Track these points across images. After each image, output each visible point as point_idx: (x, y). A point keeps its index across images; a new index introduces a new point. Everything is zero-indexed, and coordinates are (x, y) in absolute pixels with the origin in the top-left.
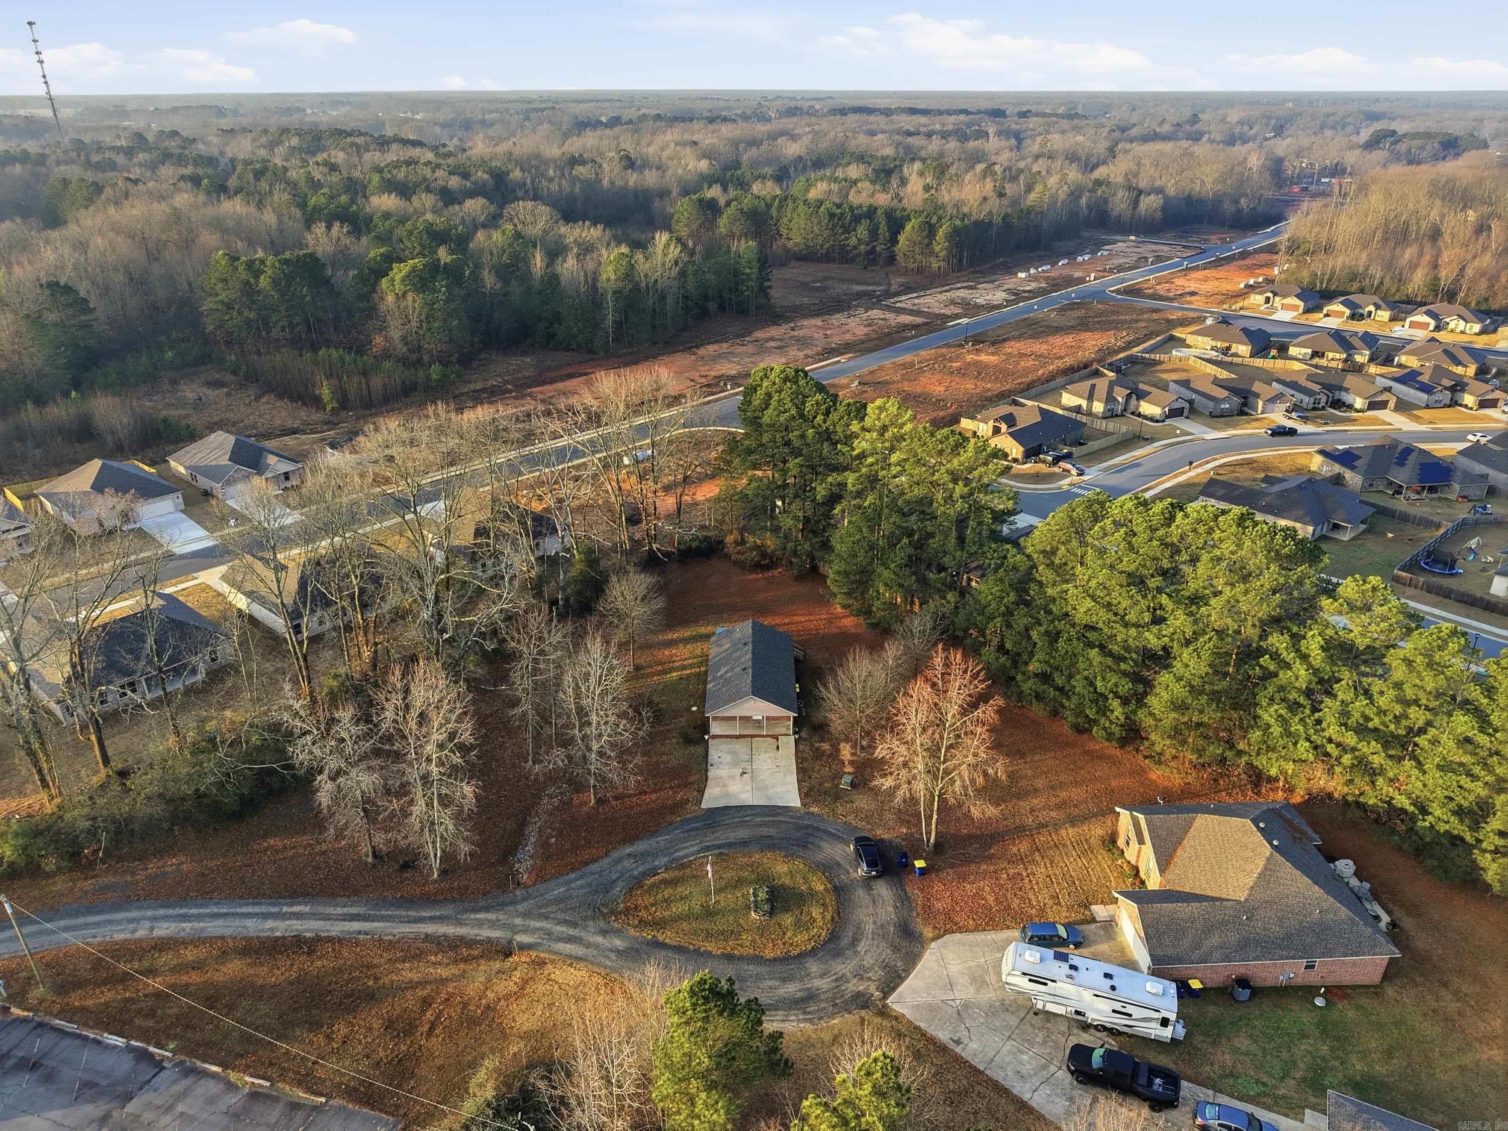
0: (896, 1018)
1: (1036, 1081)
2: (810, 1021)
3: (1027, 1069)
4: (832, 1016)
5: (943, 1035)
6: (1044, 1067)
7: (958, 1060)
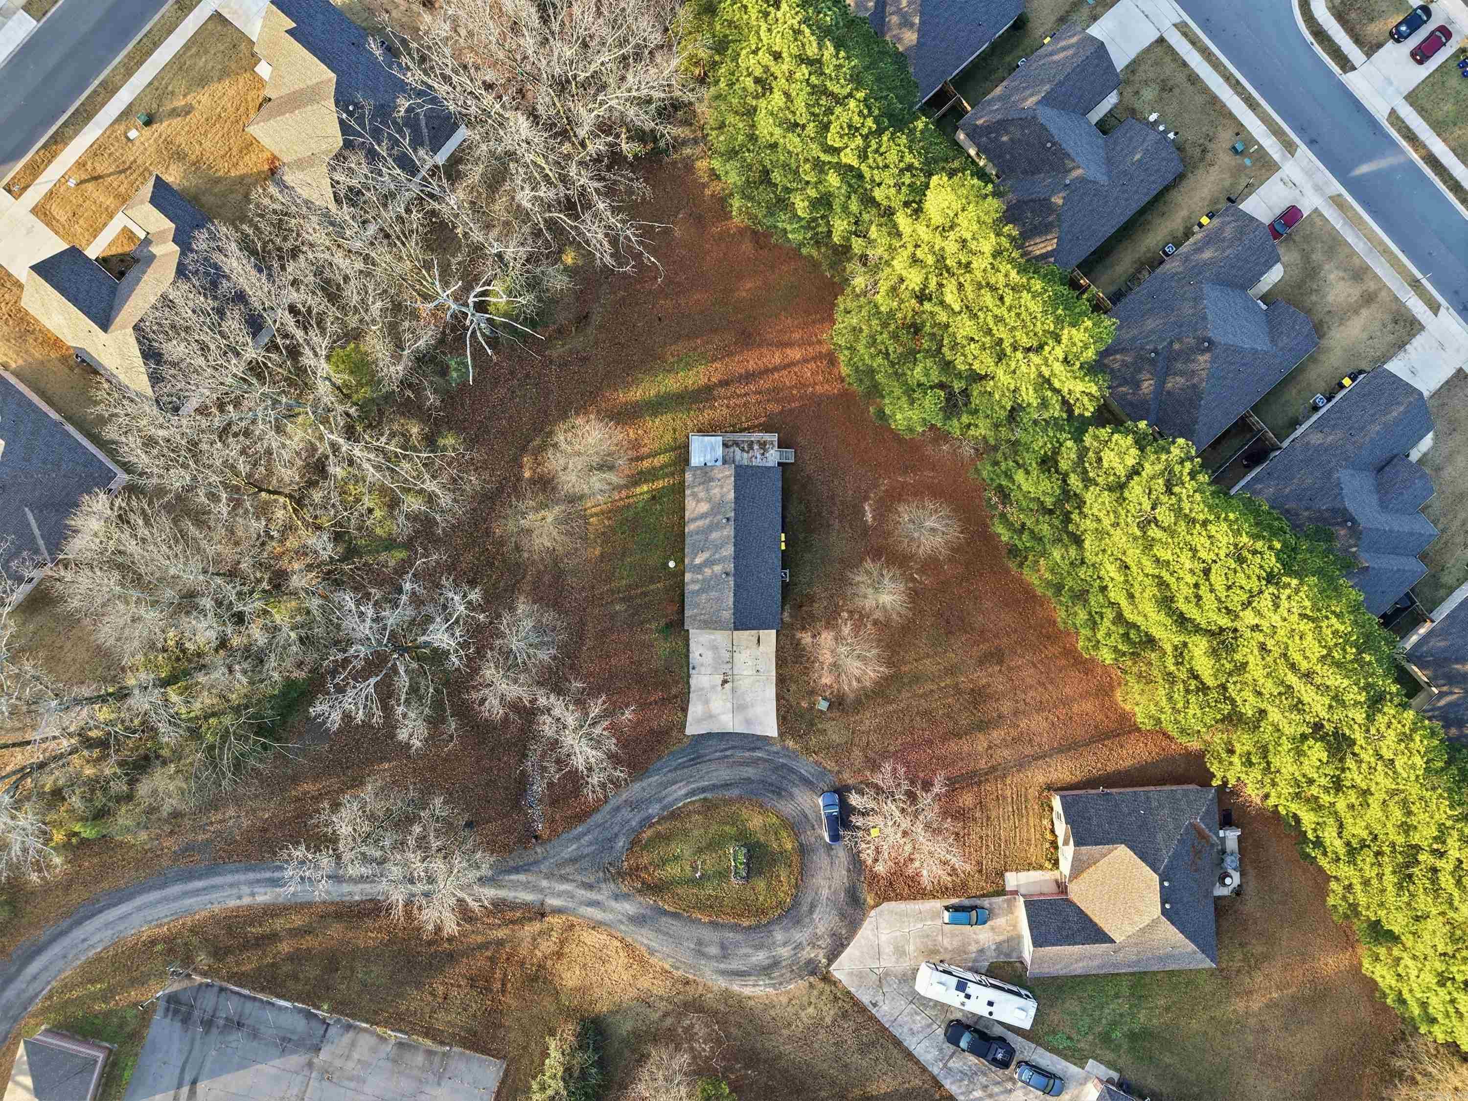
0: (835, 983)
1: (921, 1036)
2: (773, 986)
3: (916, 1027)
4: (789, 982)
5: (865, 998)
6: (929, 1026)
7: (872, 1018)
